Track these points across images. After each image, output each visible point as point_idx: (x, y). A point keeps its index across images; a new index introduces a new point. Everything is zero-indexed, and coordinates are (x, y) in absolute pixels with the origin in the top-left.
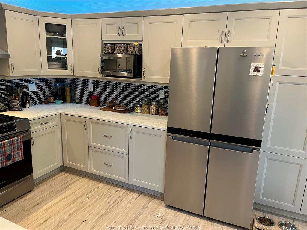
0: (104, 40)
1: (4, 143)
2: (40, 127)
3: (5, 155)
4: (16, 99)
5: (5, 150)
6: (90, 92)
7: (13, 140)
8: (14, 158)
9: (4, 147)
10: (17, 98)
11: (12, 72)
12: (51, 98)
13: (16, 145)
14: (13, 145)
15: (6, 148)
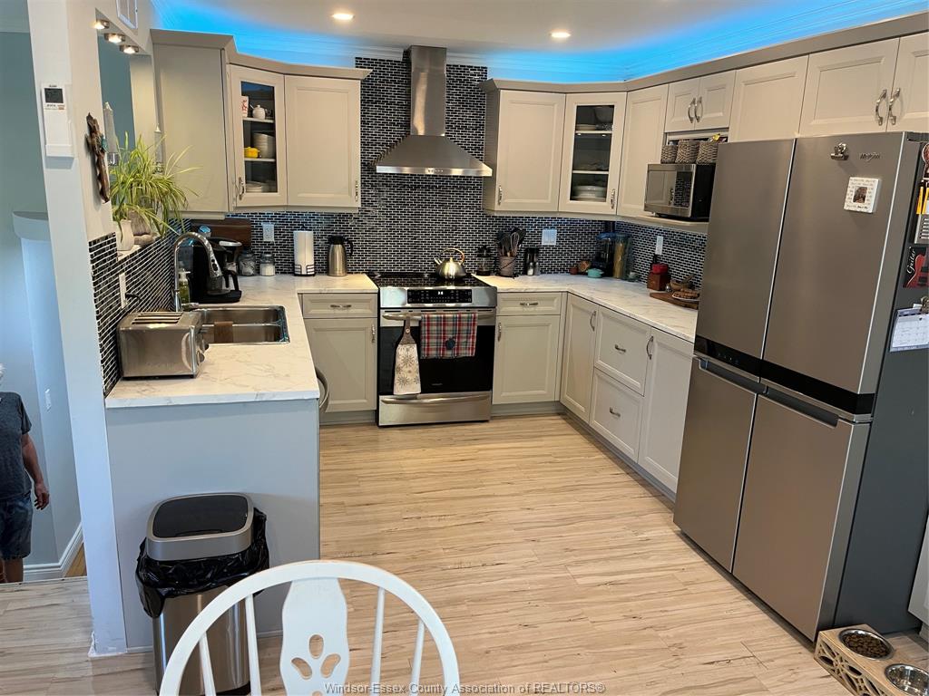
0: (670, 134)
1: (444, 318)
2: (519, 308)
3: (444, 338)
4: (506, 255)
5: (444, 331)
6: (655, 256)
7: (460, 318)
8: (458, 349)
9: (444, 325)
10: (509, 254)
11: (499, 204)
12: (584, 263)
13: (465, 328)
14: (460, 325)
15: (447, 328)
